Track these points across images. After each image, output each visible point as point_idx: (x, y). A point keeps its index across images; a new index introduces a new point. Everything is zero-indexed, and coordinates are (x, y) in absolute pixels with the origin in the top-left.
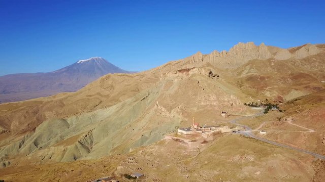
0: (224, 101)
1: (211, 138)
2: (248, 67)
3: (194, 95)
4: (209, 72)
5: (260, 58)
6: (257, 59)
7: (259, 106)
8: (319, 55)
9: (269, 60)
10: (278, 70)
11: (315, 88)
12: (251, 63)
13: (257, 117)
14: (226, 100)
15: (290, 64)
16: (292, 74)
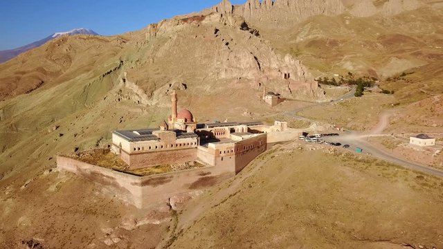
0: (270, 69)
1: (230, 165)
2: (308, 26)
3: (205, 57)
4: (241, 22)
5: (326, 14)
6: (322, 15)
7: (340, 84)
8: (419, 10)
9: (342, 17)
10: (358, 31)
11: (431, 56)
12: (313, 21)
13: (341, 104)
14: (274, 65)
15: (375, 24)
16: (382, 37)
